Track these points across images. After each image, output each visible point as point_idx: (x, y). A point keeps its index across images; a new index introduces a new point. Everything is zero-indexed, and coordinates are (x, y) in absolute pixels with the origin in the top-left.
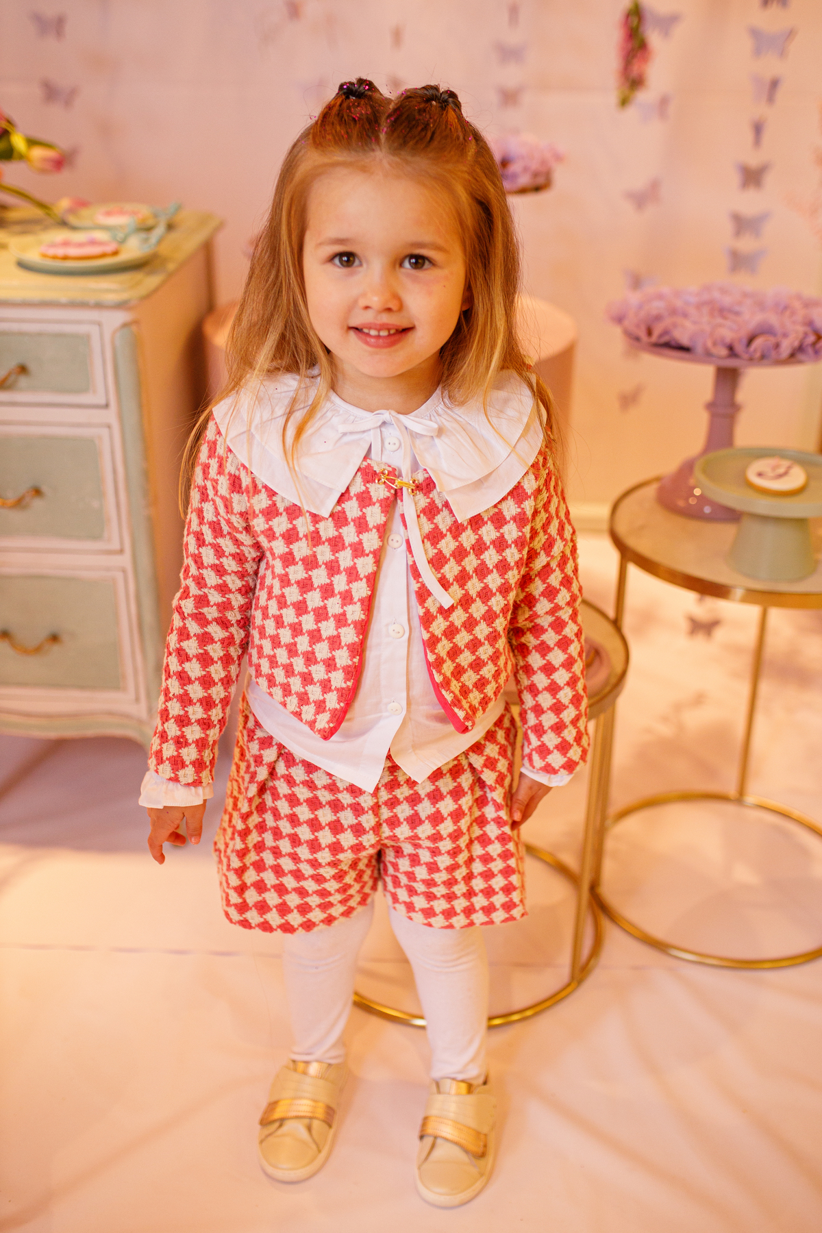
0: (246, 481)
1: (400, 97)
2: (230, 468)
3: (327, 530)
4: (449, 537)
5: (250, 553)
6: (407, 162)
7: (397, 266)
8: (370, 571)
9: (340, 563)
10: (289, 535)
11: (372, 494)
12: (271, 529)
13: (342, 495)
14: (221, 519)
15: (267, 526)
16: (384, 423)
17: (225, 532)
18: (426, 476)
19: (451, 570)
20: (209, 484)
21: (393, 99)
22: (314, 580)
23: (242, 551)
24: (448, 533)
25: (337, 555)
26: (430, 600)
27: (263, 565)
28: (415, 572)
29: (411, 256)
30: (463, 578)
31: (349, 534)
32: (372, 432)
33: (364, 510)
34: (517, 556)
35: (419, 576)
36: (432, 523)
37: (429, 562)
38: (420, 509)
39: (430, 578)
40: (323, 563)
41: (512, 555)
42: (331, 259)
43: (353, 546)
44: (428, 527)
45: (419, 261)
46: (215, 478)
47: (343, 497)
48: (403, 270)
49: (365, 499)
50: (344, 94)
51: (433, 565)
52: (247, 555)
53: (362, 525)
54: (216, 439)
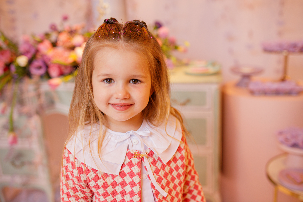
0: (84, 169)
1: (126, 24)
2: (77, 165)
3: (119, 180)
4: (162, 170)
5: (89, 195)
6: (132, 45)
7: (128, 83)
8: (139, 191)
9: (126, 191)
10: (105, 185)
11: (133, 162)
12: (97, 185)
13: (122, 165)
14: (76, 186)
15: (95, 184)
16: (131, 135)
17: (78, 190)
18: (150, 150)
19: (164, 182)
20: (69, 173)
21: (123, 24)
22: (117, 199)
23: (86, 195)
24: (161, 169)
25: (124, 188)
26: (159, 195)
27: (94, 198)
28: (153, 186)
29: (133, 79)
30: (168, 184)
31: (128, 179)
32: (127, 140)
33: (132, 169)
34: (183, 171)
35: (154, 187)
36: (155, 167)
37: (157, 181)
38: (150, 163)
39: (158, 187)
40: (119, 192)
41: (181, 171)
42: (103, 80)
43: (130, 183)
44: (154, 168)
45: (135, 81)
46: (72, 170)
47: (123, 166)
48: (130, 84)
49: (131, 165)
50: (106, 23)
51: (158, 182)
52: (88, 196)
53: (132, 174)
54: (69, 156)
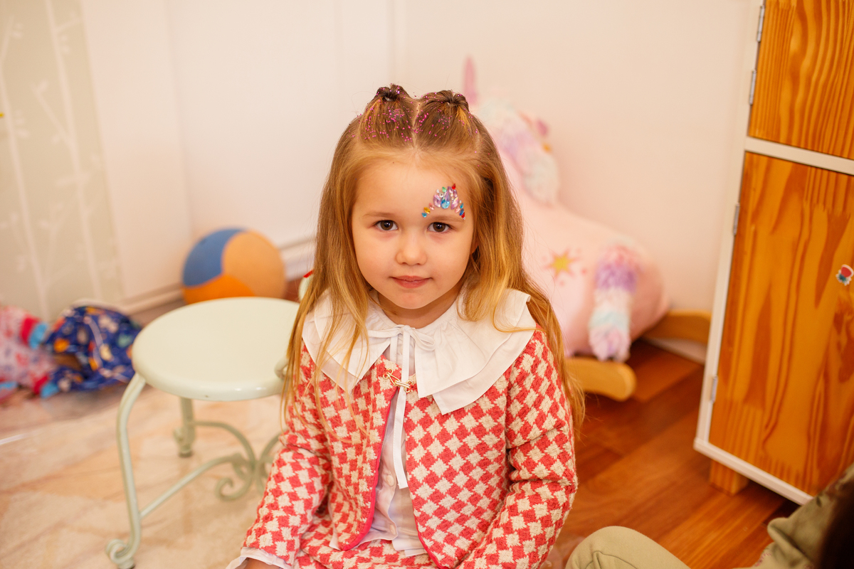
4: (438, 424)
6: (434, 156)
7: (426, 230)
8: (376, 441)
11: (381, 385)
16: (401, 334)
24: (436, 420)
29: (435, 223)
30: (446, 456)
32: (392, 339)
33: (376, 396)
34: (495, 441)
36: (424, 412)
38: (413, 402)
41: (492, 439)
42: (375, 224)
44: (420, 415)
48: (429, 233)
49: (376, 388)
50: (381, 97)
53: (374, 406)
